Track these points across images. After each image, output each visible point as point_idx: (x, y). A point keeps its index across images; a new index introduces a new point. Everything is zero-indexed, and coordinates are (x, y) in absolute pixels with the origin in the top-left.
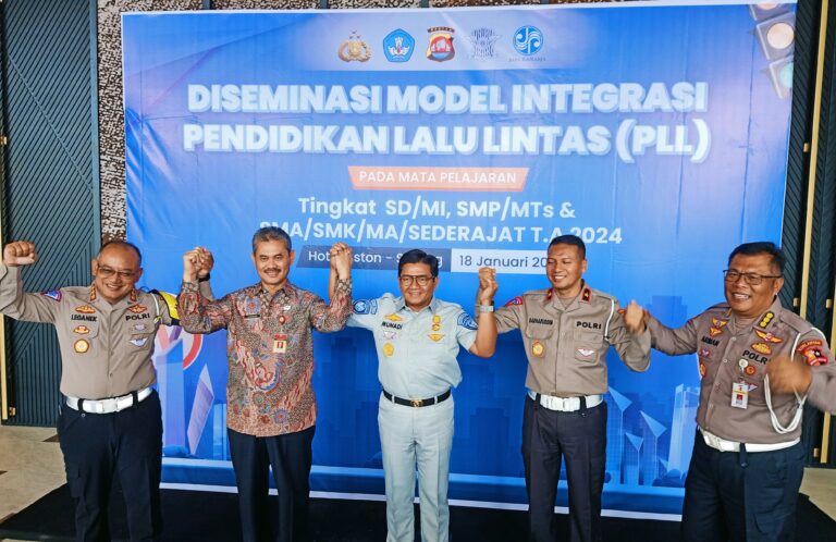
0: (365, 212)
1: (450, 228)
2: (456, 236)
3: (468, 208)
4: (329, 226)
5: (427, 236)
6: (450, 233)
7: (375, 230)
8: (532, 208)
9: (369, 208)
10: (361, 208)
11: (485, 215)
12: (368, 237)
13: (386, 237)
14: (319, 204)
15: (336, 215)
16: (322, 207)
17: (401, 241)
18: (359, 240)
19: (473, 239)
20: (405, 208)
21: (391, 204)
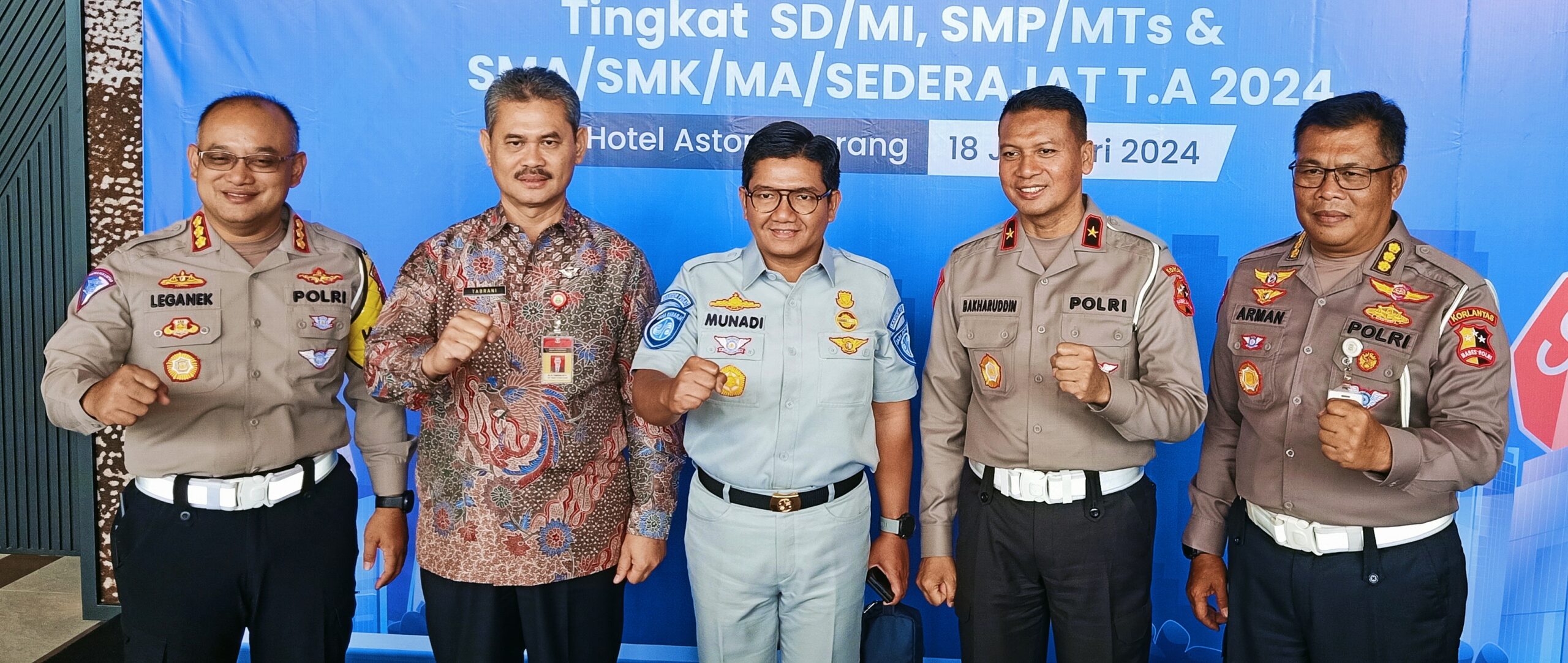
0: (721, 31)
1: (924, 69)
2: (940, 89)
3: (968, 21)
4: (634, 66)
5: (869, 88)
6: (925, 82)
7: (746, 74)
8: (1119, 23)
9: (730, 21)
10: (712, 23)
11: (1008, 38)
12: (730, 91)
13: (774, 93)
14: (611, 13)
15: (651, 38)
16: (619, 20)
17: (808, 102)
18: (707, 100)
19: (980, 97)
20: (817, 22)
21: (784, 14)
